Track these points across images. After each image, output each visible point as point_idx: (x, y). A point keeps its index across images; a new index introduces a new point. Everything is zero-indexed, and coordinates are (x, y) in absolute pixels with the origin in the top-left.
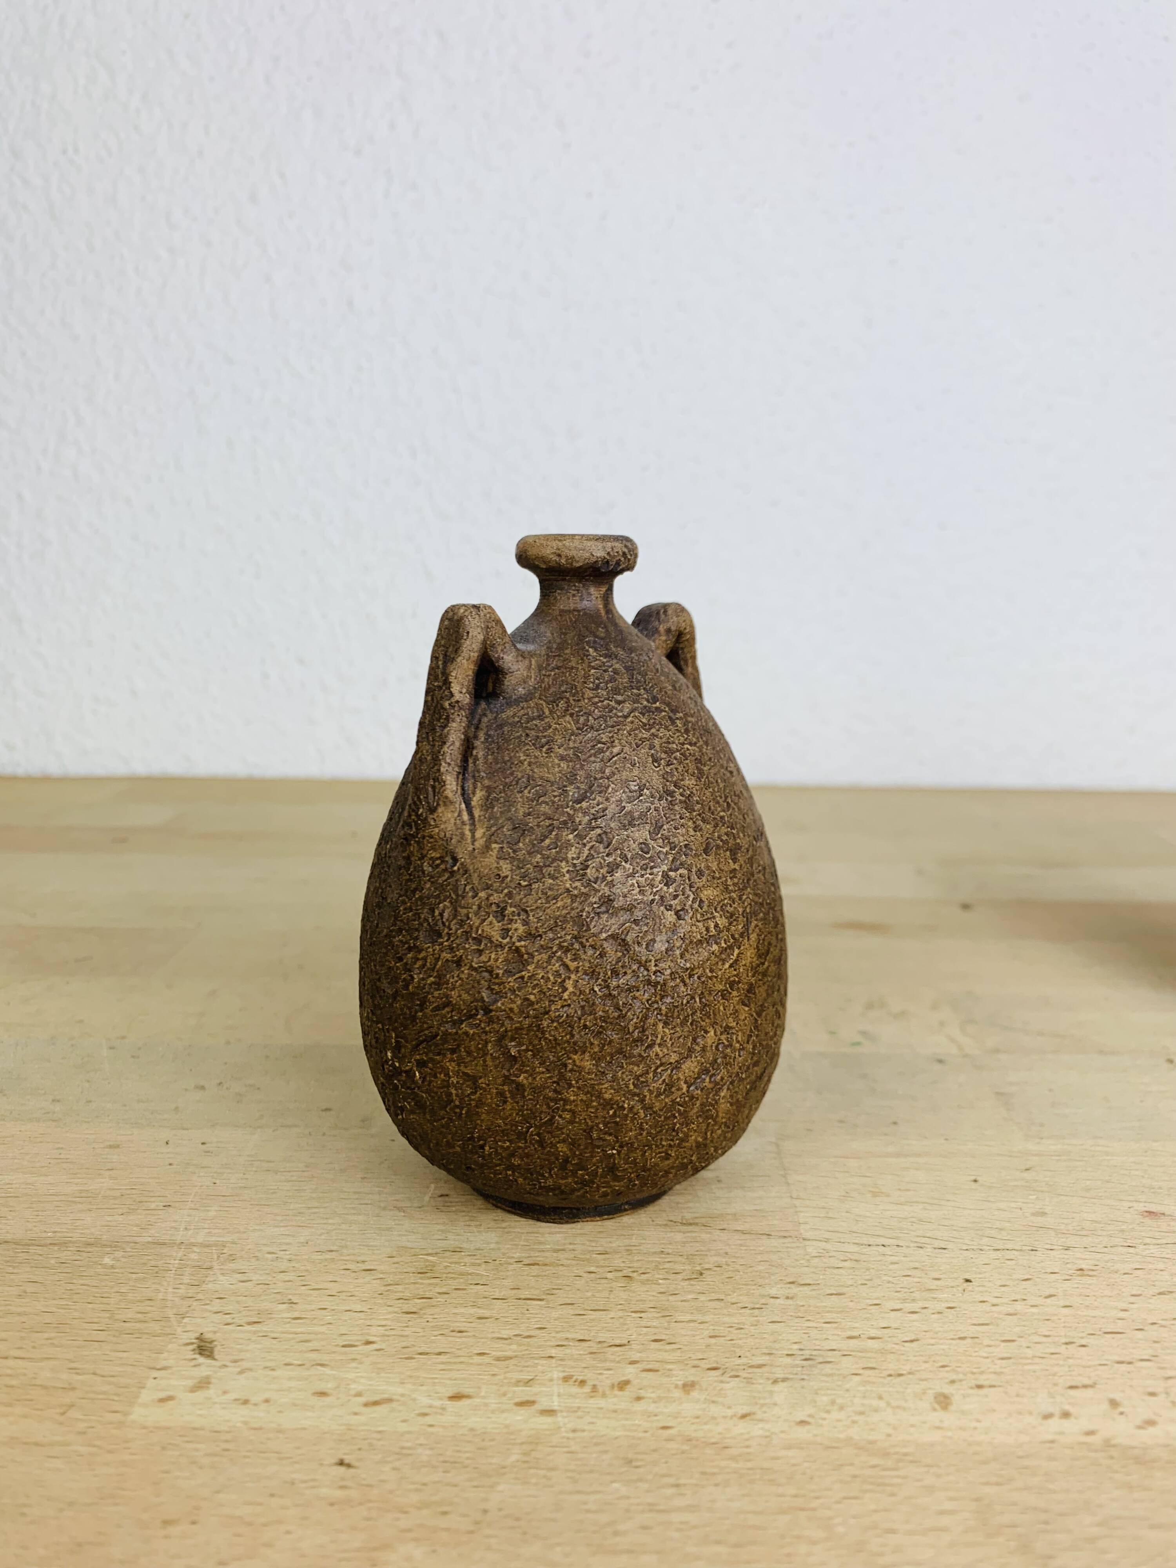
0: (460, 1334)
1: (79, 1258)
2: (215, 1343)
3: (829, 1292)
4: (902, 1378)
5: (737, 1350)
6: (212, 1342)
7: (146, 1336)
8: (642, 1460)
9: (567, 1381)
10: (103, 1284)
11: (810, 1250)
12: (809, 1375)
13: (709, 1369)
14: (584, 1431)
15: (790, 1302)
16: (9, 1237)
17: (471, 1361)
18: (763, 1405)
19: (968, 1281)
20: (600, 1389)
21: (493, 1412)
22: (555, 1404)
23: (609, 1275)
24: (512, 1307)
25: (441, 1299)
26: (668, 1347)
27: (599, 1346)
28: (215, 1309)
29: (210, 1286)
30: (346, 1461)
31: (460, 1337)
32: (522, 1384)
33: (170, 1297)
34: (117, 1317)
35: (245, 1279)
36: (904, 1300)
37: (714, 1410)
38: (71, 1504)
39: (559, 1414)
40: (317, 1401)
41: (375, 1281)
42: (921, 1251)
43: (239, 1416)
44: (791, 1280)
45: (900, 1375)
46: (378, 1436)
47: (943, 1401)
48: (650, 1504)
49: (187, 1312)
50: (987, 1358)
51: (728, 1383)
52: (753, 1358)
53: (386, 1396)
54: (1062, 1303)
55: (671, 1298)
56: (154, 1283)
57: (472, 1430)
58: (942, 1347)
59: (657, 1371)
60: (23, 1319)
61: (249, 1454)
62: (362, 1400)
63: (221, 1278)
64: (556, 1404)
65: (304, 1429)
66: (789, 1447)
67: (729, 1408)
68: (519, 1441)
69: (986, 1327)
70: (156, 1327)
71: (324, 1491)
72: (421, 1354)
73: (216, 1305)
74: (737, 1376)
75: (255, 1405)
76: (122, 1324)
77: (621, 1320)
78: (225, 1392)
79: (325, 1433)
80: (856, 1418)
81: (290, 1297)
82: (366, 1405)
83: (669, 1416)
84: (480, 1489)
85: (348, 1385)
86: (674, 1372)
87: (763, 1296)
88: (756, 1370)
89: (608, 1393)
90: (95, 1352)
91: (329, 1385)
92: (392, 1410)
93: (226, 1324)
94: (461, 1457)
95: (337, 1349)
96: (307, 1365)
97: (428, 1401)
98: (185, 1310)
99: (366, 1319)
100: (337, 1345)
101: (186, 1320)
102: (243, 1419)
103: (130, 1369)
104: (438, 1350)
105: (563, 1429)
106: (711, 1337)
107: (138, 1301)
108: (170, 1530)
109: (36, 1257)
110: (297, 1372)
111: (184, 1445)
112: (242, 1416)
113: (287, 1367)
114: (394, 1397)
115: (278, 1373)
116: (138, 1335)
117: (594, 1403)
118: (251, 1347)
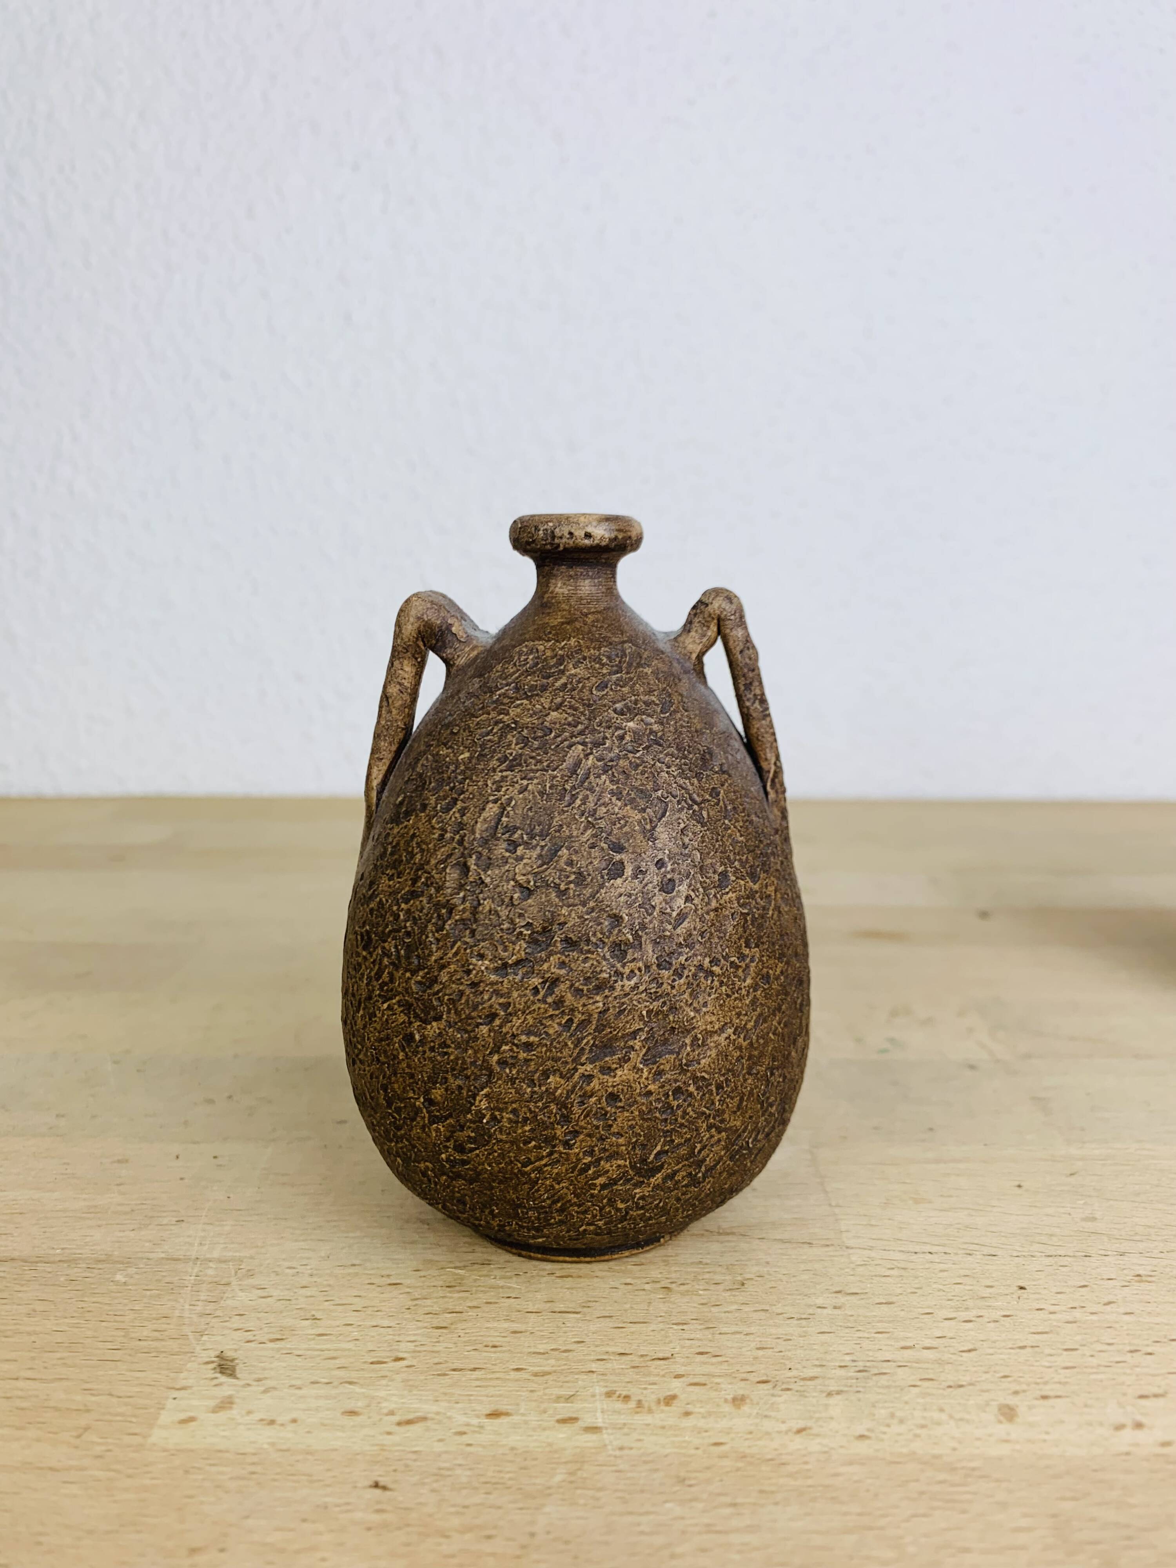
0: (494, 1349)
1: (90, 1275)
2: (237, 1361)
3: (878, 1301)
4: (962, 1389)
5: (787, 1362)
6: (232, 1360)
7: (164, 1355)
8: (695, 1478)
9: (610, 1397)
10: (116, 1301)
11: (853, 1258)
12: (864, 1387)
13: (759, 1382)
14: (631, 1448)
15: (837, 1312)
16: (16, 1254)
17: (508, 1377)
18: (818, 1419)
19: (1022, 1288)
20: (646, 1405)
21: (534, 1429)
22: (600, 1422)
23: (647, 1287)
24: (547, 1321)
25: (472, 1313)
26: (715, 1360)
27: (642, 1359)
28: (235, 1326)
29: (229, 1302)
30: (381, 1484)
31: (495, 1352)
32: (562, 1399)
33: (186, 1314)
34: (133, 1335)
35: (265, 1294)
36: (957, 1309)
37: (767, 1425)
38: (90, 1532)
39: (604, 1431)
40: (347, 1421)
41: (401, 1296)
42: (970, 1258)
43: (264, 1436)
44: (838, 1289)
45: (961, 1386)
46: (414, 1457)
47: (1008, 1413)
48: (708, 1525)
49: (206, 1329)
50: (1050, 1367)
51: (780, 1396)
52: (805, 1370)
53: (420, 1414)
54: (1122, 1310)
55: (714, 1309)
56: (169, 1300)
57: (512, 1449)
58: (1002, 1356)
59: (705, 1385)
60: (33, 1338)
61: (277, 1477)
62: (396, 1418)
63: (241, 1294)
64: (600, 1420)
65: (336, 1450)
66: (851, 1463)
67: (783, 1422)
68: (563, 1460)
69: (1045, 1335)
70: (174, 1345)
71: (359, 1515)
72: (454, 1370)
73: (236, 1322)
74: (788, 1389)
75: (282, 1425)
76: (138, 1342)
77: (663, 1332)
78: (249, 1412)
79: (358, 1454)
80: (918, 1431)
81: (313, 1313)
82: (399, 1424)
83: (720, 1432)
84: (524, 1511)
85: (379, 1403)
86: (723, 1386)
87: (810, 1306)
88: (809, 1383)
89: (654, 1408)
90: (111, 1372)
91: (360, 1404)
92: (428, 1429)
93: (248, 1342)
94: (503, 1478)
95: (366, 1366)
96: (335, 1384)
97: (464, 1419)
98: (204, 1327)
99: (394, 1335)
100: (365, 1362)
101: (205, 1338)
102: (270, 1440)
103: (148, 1389)
104: (473, 1366)
105: (609, 1447)
106: (759, 1348)
107: (153, 1319)
108: (195, 1559)
109: (45, 1275)
110: (325, 1391)
111: (208, 1468)
112: (268, 1437)
113: (314, 1385)
114: (429, 1416)
115: (304, 1391)
116: (155, 1354)
117: (640, 1419)
118: (275, 1364)
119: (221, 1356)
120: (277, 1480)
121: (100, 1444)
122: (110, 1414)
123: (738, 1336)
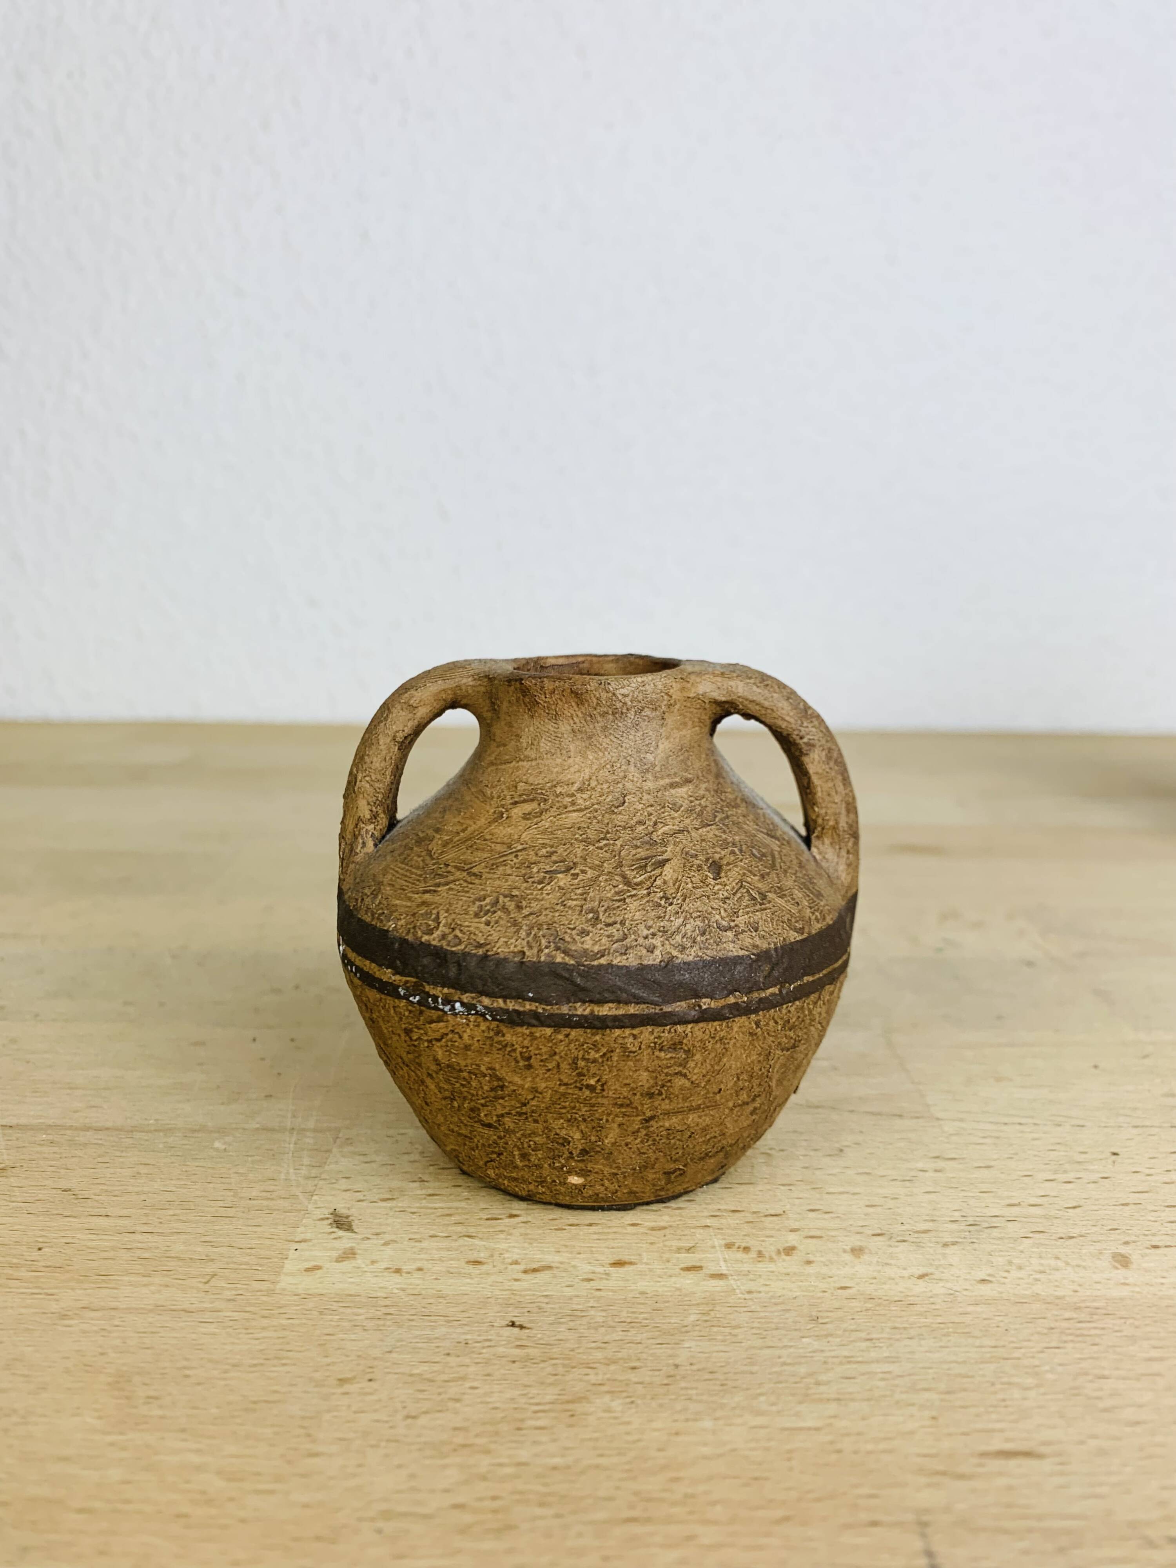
1: (187, 1142)
2: (351, 1218)
3: (977, 1165)
4: (1074, 1240)
5: (898, 1218)
6: (347, 1217)
7: (276, 1212)
8: (828, 1317)
9: (729, 1248)
10: (220, 1166)
11: (946, 1129)
12: (977, 1239)
13: (873, 1235)
14: (760, 1292)
15: (938, 1174)
16: (109, 1124)
17: (625, 1231)
18: (938, 1266)
19: (1115, 1154)
20: (767, 1255)
21: (660, 1276)
22: (724, 1269)
26: (827, 1216)
27: (755, 1215)
28: (344, 1187)
29: (333, 1166)
30: (518, 1323)
32: (683, 1251)
33: (292, 1177)
34: (242, 1195)
35: (368, 1159)
36: (1055, 1172)
37: (889, 1271)
38: (237, 1365)
39: (730, 1278)
40: (471, 1269)
42: (1059, 1128)
43: (393, 1282)
44: (935, 1155)
45: (1073, 1237)
46: (546, 1300)
47: (1123, 1261)
49: (315, 1190)
50: (1156, 1221)
51: (897, 1247)
52: (917, 1224)
53: (543, 1264)
55: (817, 1172)
56: (273, 1165)
57: (643, 1293)
58: (1106, 1212)
59: (821, 1237)
60: (142, 1197)
61: (412, 1317)
62: (522, 1267)
63: (343, 1160)
64: (724, 1268)
65: (467, 1294)
66: (977, 1303)
67: (905, 1269)
68: (694, 1302)
69: (1145, 1194)
70: (285, 1204)
71: (501, 1350)
72: (570, 1225)
73: (343, 1184)
74: (904, 1241)
75: (408, 1273)
76: (249, 1201)
77: (771, 1193)
78: (373, 1262)
79: (489, 1298)
80: (1038, 1276)
81: (419, 1176)
82: (525, 1272)
83: (844, 1278)
84: (665, 1346)
85: (501, 1254)
86: (840, 1238)
87: (911, 1169)
88: (923, 1235)
89: (775, 1257)
90: (227, 1227)
91: (482, 1255)
92: (555, 1277)
93: (358, 1201)
94: (636, 1318)
95: (482, 1222)
96: (455, 1237)
97: (589, 1268)
98: (312, 1189)
100: (481, 1219)
101: (315, 1197)
102: (399, 1286)
103: (268, 1242)
104: (588, 1222)
105: (738, 1291)
106: (867, 1206)
107: (260, 1181)
108: (347, 1388)
109: (142, 1142)
110: (445, 1244)
111: (342, 1310)
112: (397, 1284)
113: (433, 1239)
114: (553, 1265)
115: (425, 1244)
116: (267, 1211)
117: (763, 1267)
118: (390, 1221)
119: (334, 1213)
120: (412, 1320)
121: (228, 1289)
122: (235, 1263)
123: (846, 1195)
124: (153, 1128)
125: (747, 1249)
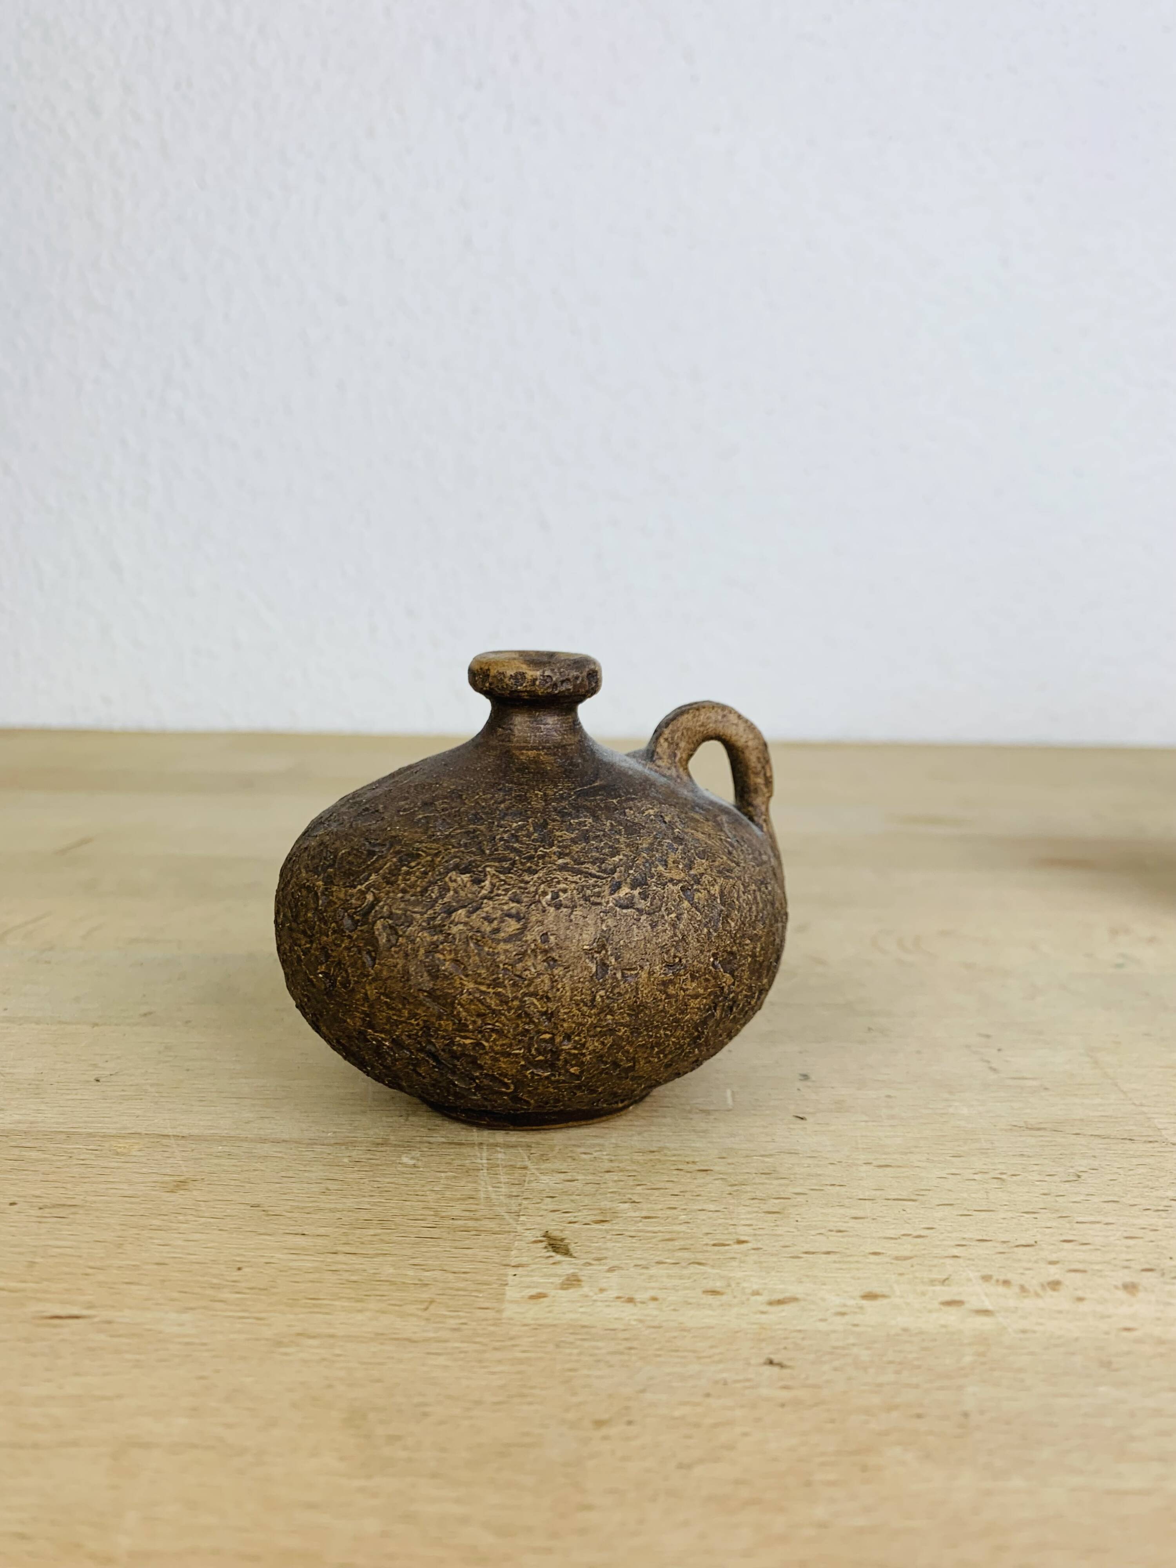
0: (839, 1234)
1: (372, 1157)
2: (566, 1241)
5: (1164, 1251)
6: (562, 1240)
7: (485, 1234)
8: (1119, 1363)
9: (987, 1281)
10: (412, 1182)
13: (1143, 1270)
14: (1034, 1332)
16: (286, 1136)
17: (868, 1260)
20: (1031, 1290)
21: (920, 1311)
22: (988, 1305)
23: (976, 1177)
24: (885, 1208)
25: (800, 1199)
26: (1084, 1248)
27: (1005, 1245)
28: (551, 1207)
29: (533, 1185)
30: (776, 1361)
31: (843, 1237)
32: (937, 1283)
33: (493, 1196)
34: (443, 1214)
35: (569, 1178)
38: (478, 1403)
39: (997, 1314)
40: (710, 1299)
41: (717, 1182)
43: (629, 1313)
46: (800, 1335)
48: (1155, 1409)
49: (520, 1210)
53: (787, 1295)
55: (1059, 1199)
56: (469, 1182)
57: (905, 1330)
59: (1085, 1271)
60: (338, 1215)
61: (658, 1353)
62: (765, 1298)
63: (543, 1177)
64: (987, 1303)
65: (713, 1328)
68: (965, 1342)
70: (492, 1225)
71: (764, 1391)
72: (806, 1253)
73: (549, 1204)
75: (643, 1303)
76: (452, 1221)
77: (1015, 1221)
78: (602, 1290)
79: (737, 1332)
81: (629, 1196)
82: (771, 1303)
83: (1124, 1318)
84: (945, 1391)
85: (739, 1283)
86: (1107, 1273)
87: (1162, 1198)
89: (1041, 1293)
90: (435, 1249)
91: (718, 1284)
92: (803, 1309)
93: (570, 1223)
94: (906, 1358)
95: (709, 1248)
96: (684, 1264)
97: (839, 1300)
98: (517, 1209)
99: (726, 1219)
100: (707, 1244)
101: (522, 1218)
102: (635, 1317)
103: (481, 1266)
104: (825, 1250)
105: (1010, 1330)
106: (1127, 1238)
107: (459, 1199)
108: (604, 1431)
109: (325, 1156)
110: (675, 1270)
111: (579, 1343)
112: (633, 1314)
113: (661, 1265)
114: (798, 1296)
115: (653, 1271)
116: (474, 1233)
117: (1028, 1303)
118: (609, 1245)
119: (546, 1235)
120: (659, 1356)
121: (451, 1317)
122: (451, 1289)
123: (1098, 1225)
124: (333, 1141)
125: (1006, 1283)
